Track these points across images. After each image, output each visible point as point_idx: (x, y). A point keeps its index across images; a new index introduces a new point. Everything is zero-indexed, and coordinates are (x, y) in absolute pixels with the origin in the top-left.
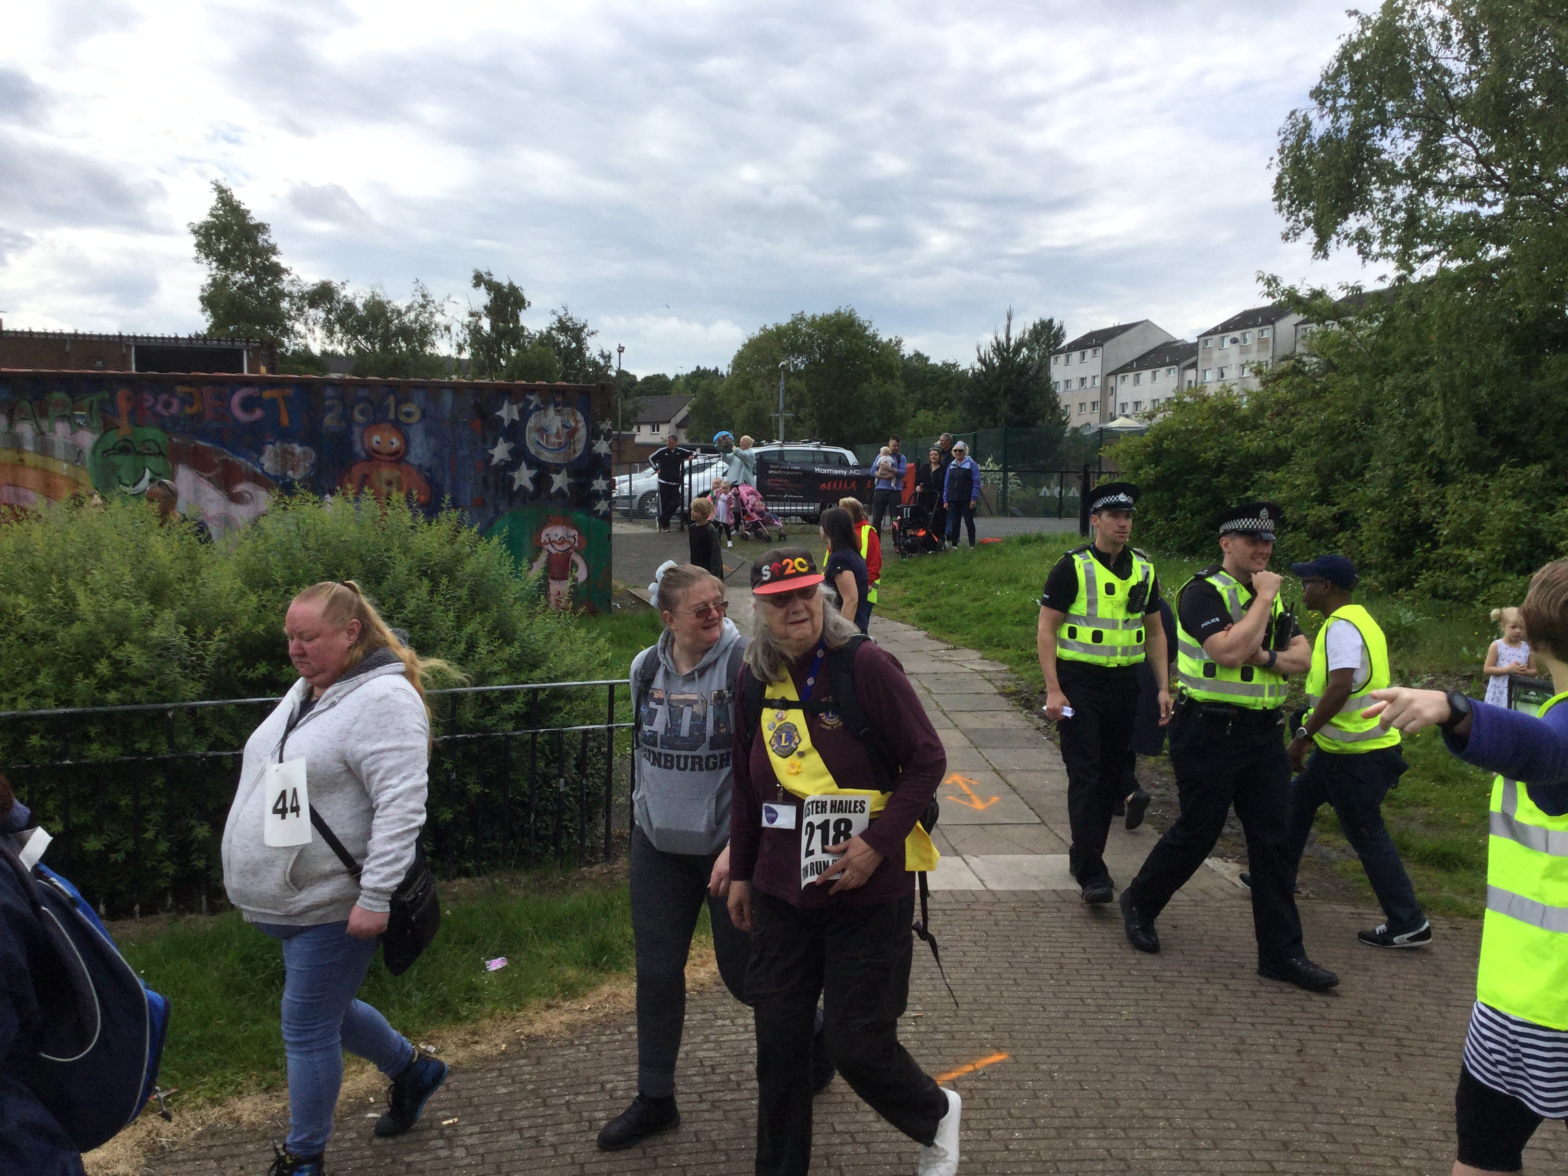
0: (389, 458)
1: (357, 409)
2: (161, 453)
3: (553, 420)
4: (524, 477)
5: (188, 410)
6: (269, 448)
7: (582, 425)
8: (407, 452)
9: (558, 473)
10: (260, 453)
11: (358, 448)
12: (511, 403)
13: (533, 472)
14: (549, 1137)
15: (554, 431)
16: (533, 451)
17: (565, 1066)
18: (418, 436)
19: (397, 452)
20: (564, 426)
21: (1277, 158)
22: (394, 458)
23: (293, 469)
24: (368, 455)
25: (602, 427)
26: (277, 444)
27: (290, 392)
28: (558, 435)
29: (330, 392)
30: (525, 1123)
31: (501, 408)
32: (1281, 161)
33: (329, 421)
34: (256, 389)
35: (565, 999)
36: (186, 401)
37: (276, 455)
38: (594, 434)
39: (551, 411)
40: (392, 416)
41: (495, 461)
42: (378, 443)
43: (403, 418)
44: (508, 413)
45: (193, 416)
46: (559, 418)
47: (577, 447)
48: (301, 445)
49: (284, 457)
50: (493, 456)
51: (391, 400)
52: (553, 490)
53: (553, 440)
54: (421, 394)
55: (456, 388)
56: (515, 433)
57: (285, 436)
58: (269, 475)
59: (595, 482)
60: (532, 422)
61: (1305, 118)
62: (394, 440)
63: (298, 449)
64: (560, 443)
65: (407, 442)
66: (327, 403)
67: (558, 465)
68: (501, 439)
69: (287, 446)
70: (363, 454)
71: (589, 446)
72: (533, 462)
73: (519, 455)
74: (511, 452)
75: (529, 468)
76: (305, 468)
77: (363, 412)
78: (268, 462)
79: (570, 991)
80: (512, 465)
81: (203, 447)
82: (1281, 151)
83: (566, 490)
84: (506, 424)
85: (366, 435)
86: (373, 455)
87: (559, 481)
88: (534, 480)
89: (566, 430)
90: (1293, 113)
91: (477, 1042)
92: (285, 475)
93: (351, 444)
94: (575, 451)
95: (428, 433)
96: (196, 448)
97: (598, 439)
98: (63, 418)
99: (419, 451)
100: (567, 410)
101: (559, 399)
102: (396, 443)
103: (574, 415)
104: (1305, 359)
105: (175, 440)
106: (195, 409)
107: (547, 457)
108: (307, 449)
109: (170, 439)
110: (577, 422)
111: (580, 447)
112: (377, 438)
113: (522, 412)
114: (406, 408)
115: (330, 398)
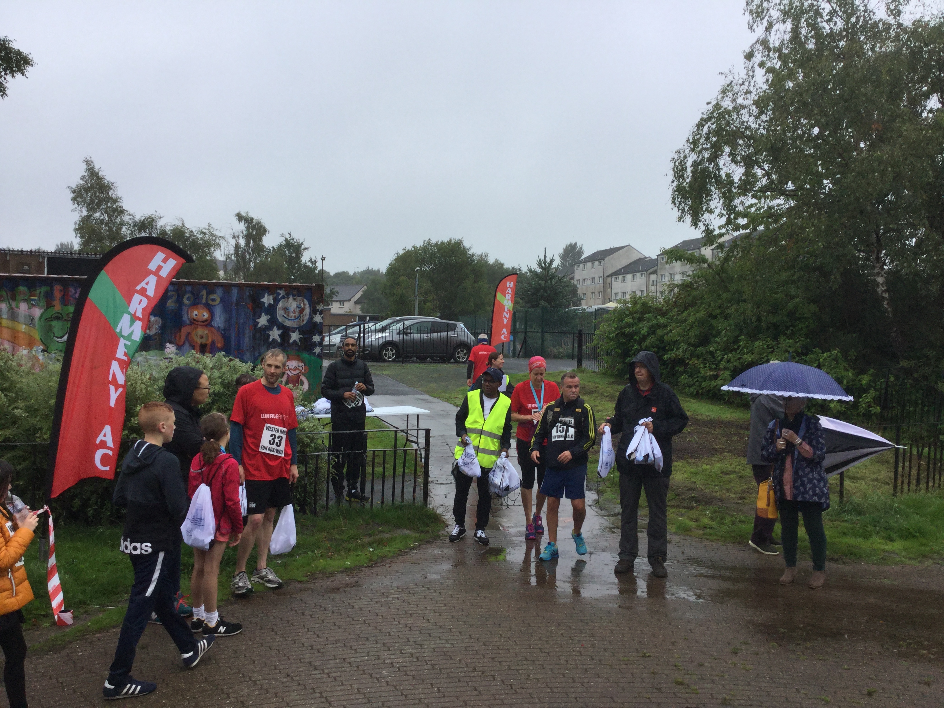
0: (201, 323)
1: (185, 297)
3: (292, 304)
4: (275, 334)
8: (212, 320)
9: (294, 332)
11: (185, 318)
12: (269, 295)
13: (280, 332)
15: (292, 310)
16: (280, 319)
18: (218, 312)
19: (206, 321)
22: (204, 324)
24: (191, 322)
25: (318, 308)
28: (294, 312)
31: (263, 297)
38: (314, 311)
39: (291, 299)
40: (204, 301)
41: (260, 325)
42: (196, 315)
43: (210, 302)
44: (267, 300)
46: (295, 302)
47: (305, 318)
50: (258, 323)
51: (204, 293)
52: (291, 341)
53: (292, 314)
55: (239, 287)
56: (271, 310)
59: (314, 337)
60: (280, 305)
61: (684, 153)
64: (295, 316)
65: (212, 315)
67: (294, 328)
68: (263, 314)
70: (188, 322)
71: (311, 318)
72: (281, 326)
73: (273, 322)
74: (268, 321)
75: (278, 329)
76: (156, 329)
77: (188, 299)
80: (269, 328)
83: (298, 341)
84: (266, 305)
85: (190, 312)
86: (194, 322)
87: (295, 336)
88: (281, 336)
89: (298, 309)
93: (181, 317)
94: (303, 321)
97: (316, 314)
98: (25, 300)
99: (218, 320)
100: (300, 298)
101: (295, 292)
102: (206, 315)
103: (303, 301)
107: (288, 323)
108: (157, 318)
110: (305, 305)
113: (275, 299)
114: (212, 297)
115: (172, 291)
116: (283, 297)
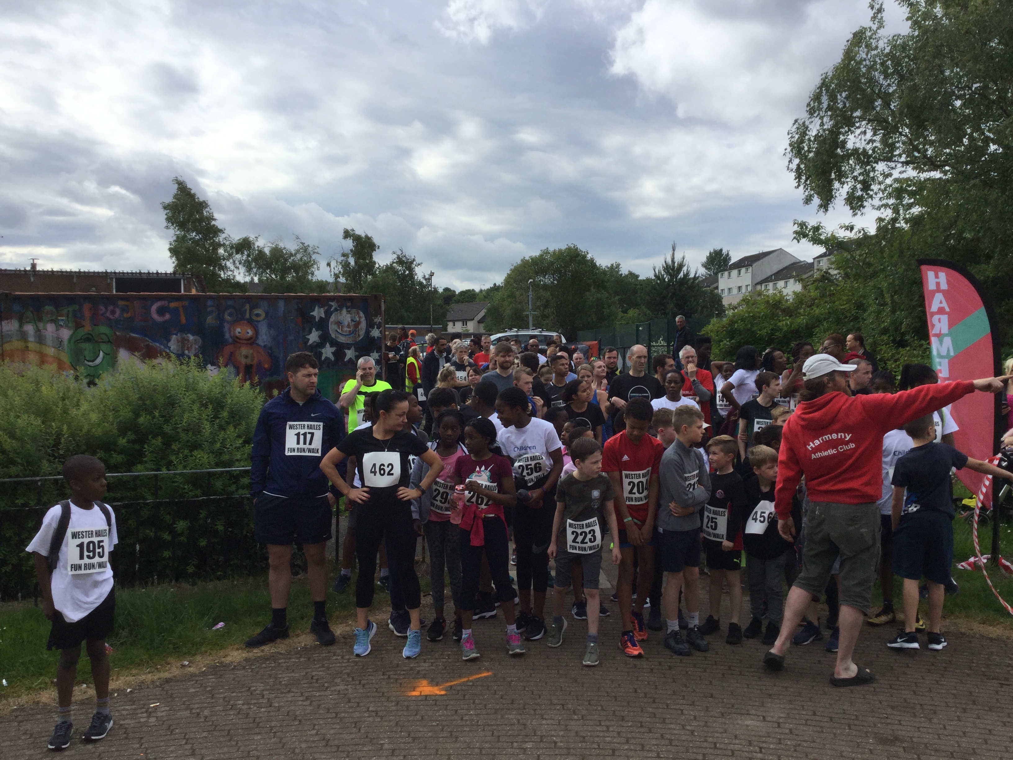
0: (246, 342)
2: (109, 341)
3: (346, 317)
4: (328, 352)
5: (125, 315)
6: (174, 338)
7: (363, 320)
9: (349, 349)
10: (169, 341)
11: (227, 336)
12: (320, 307)
13: (334, 349)
15: (346, 324)
16: (333, 336)
18: (263, 329)
19: (251, 338)
20: (352, 320)
23: (188, 349)
25: (375, 320)
26: (179, 335)
27: (186, 303)
28: (349, 326)
29: (210, 303)
33: (210, 320)
34: (166, 302)
36: (124, 310)
37: (178, 341)
38: (371, 325)
39: (344, 311)
41: (310, 342)
43: (254, 318)
44: (318, 313)
45: (128, 319)
48: (193, 335)
49: (183, 342)
50: (309, 339)
51: (247, 307)
52: (346, 359)
53: (346, 329)
54: (265, 304)
55: (286, 299)
56: (322, 325)
57: (184, 329)
58: (174, 353)
59: (371, 354)
60: (333, 318)
62: (249, 331)
63: (191, 338)
64: (350, 331)
65: (257, 332)
66: (209, 309)
67: (349, 344)
69: (184, 335)
70: (230, 340)
71: (368, 332)
72: (334, 343)
73: (325, 338)
76: (196, 349)
77: (230, 315)
78: (173, 344)
80: (320, 345)
81: (135, 338)
84: (317, 320)
86: (236, 340)
87: (349, 354)
89: (353, 323)
94: (359, 336)
95: (270, 326)
96: (130, 338)
97: (374, 328)
98: (52, 321)
101: (349, 304)
103: (358, 313)
106: (129, 315)
107: (342, 339)
108: (197, 337)
109: (115, 333)
112: (239, 330)
113: (326, 313)
114: (256, 311)
115: (211, 306)
116: (336, 310)
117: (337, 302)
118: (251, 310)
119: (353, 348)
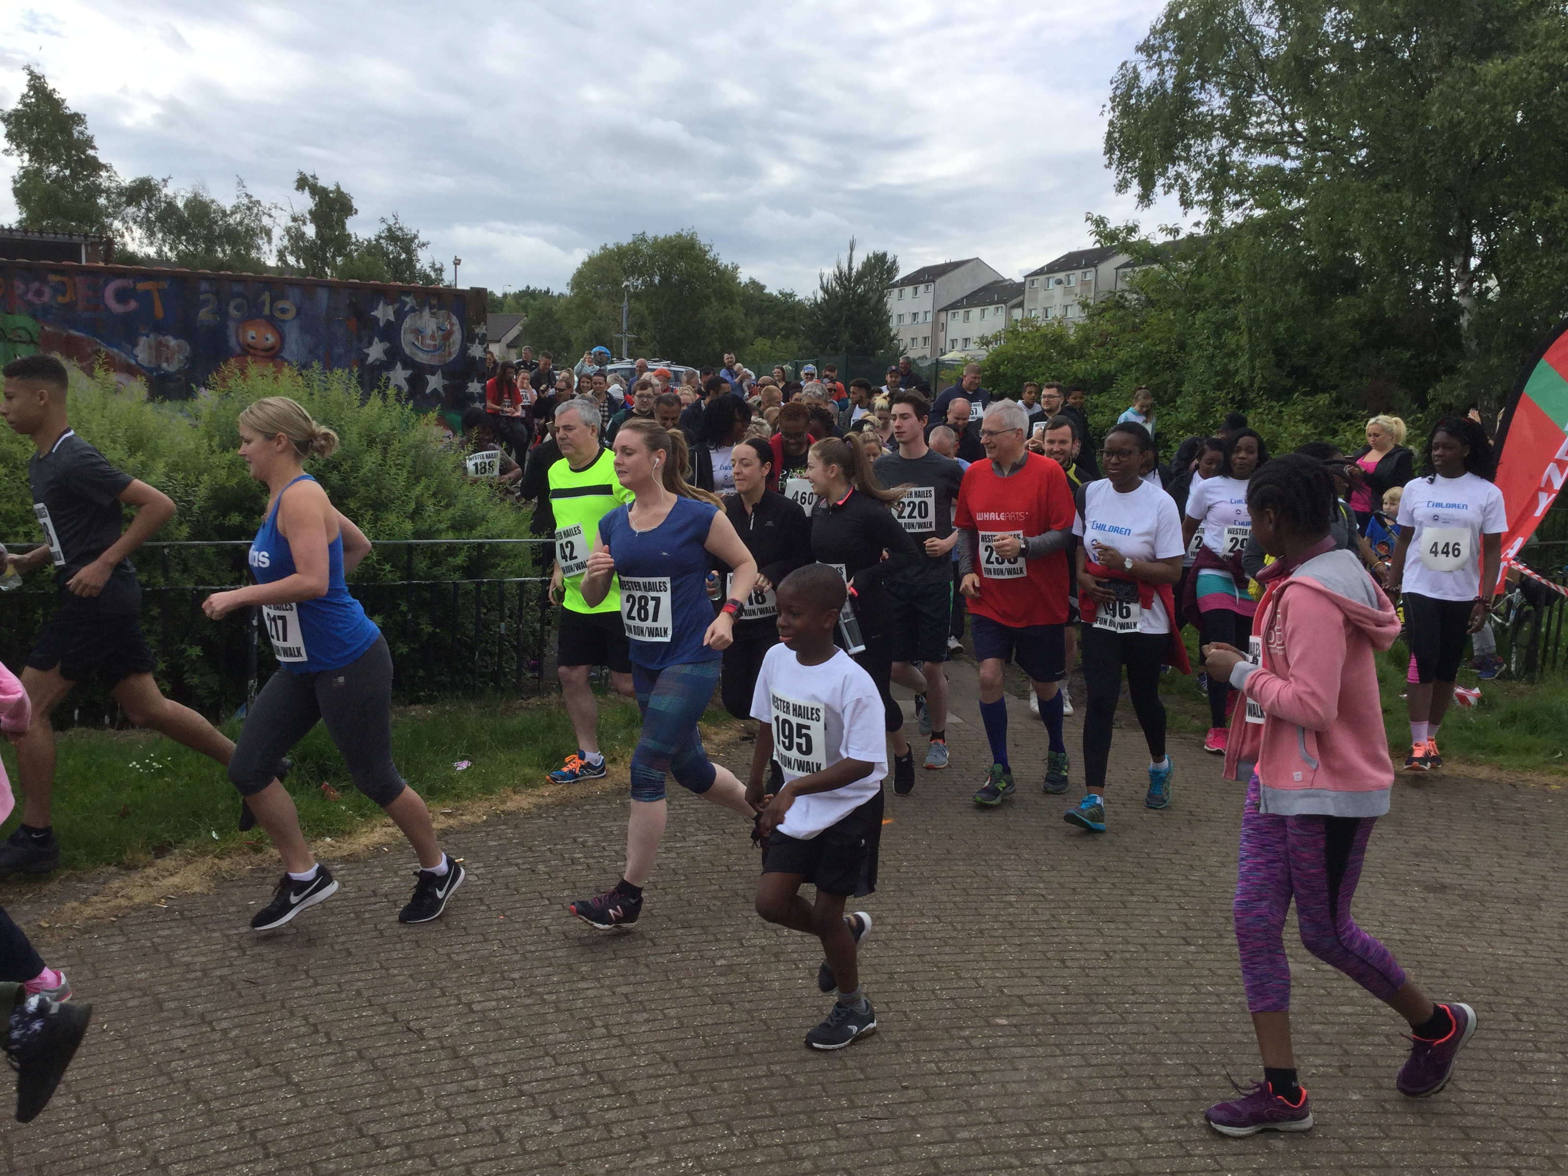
0: (263, 353)
1: (232, 304)
2: (32, 342)
3: (428, 322)
4: (399, 376)
5: (60, 299)
6: (143, 341)
7: (457, 328)
8: (282, 348)
9: (433, 374)
10: (135, 344)
11: (233, 342)
12: (388, 305)
13: (408, 373)
14: (541, 867)
15: (429, 332)
16: (408, 351)
17: (539, 829)
18: (293, 334)
19: (272, 348)
20: (439, 328)
21: (1109, 105)
22: (270, 354)
23: (167, 361)
24: (244, 350)
25: (477, 331)
26: (152, 336)
27: (165, 285)
28: (433, 337)
29: (204, 286)
30: (520, 861)
31: (377, 308)
32: (1113, 109)
33: (204, 315)
34: (131, 282)
35: (527, 787)
36: (59, 289)
37: (150, 347)
38: (469, 338)
39: (426, 312)
40: (267, 311)
41: (370, 360)
42: (253, 338)
43: (278, 315)
44: (383, 313)
45: (64, 305)
46: (434, 320)
47: (453, 350)
48: (176, 337)
49: (159, 349)
50: (368, 355)
51: (266, 297)
52: (428, 391)
53: (429, 342)
54: (295, 293)
55: (331, 287)
56: (390, 332)
57: (159, 328)
58: (143, 367)
59: (470, 384)
60: (407, 323)
61: (1135, 68)
62: (269, 336)
63: (172, 342)
64: (435, 346)
65: (282, 338)
66: (202, 297)
67: (431, 366)
68: (376, 339)
69: (161, 338)
70: (238, 350)
71: (464, 349)
72: (408, 363)
73: (395, 355)
74: (386, 352)
75: (404, 368)
76: (180, 361)
77: (237, 308)
78: (143, 353)
79: (529, 783)
80: (388, 365)
81: (76, 337)
82: (1113, 100)
83: (441, 390)
84: (381, 324)
85: (241, 331)
86: (248, 350)
87: (435, 382)
88: (409, 380)
89: (440, 333)
90: (1124, 64)
91: (462, 815)
92: (159, 367)
93: (226, 340)
94: (450, 354)
95: (303, 330)
96: (69, 338)
97: (474, 343)
99: (294, 347)
100: (442, 313)
101: (434, 302)
102: (271, 339)
103: (449, 318)
104: (1126, 294)
105: (46, 328)
106: (67, 299)
107: (422, 358)
108: (183, 342)
109: (43, 328)
110: (452, 325)
111: (455, 349)
112: (252, 333)
113: (397, 313)
114: (281, 304)
115: (206, 292)
116: (413, 310)
117: (415, 298)
118: (272, 304)
119: (440, 372)
